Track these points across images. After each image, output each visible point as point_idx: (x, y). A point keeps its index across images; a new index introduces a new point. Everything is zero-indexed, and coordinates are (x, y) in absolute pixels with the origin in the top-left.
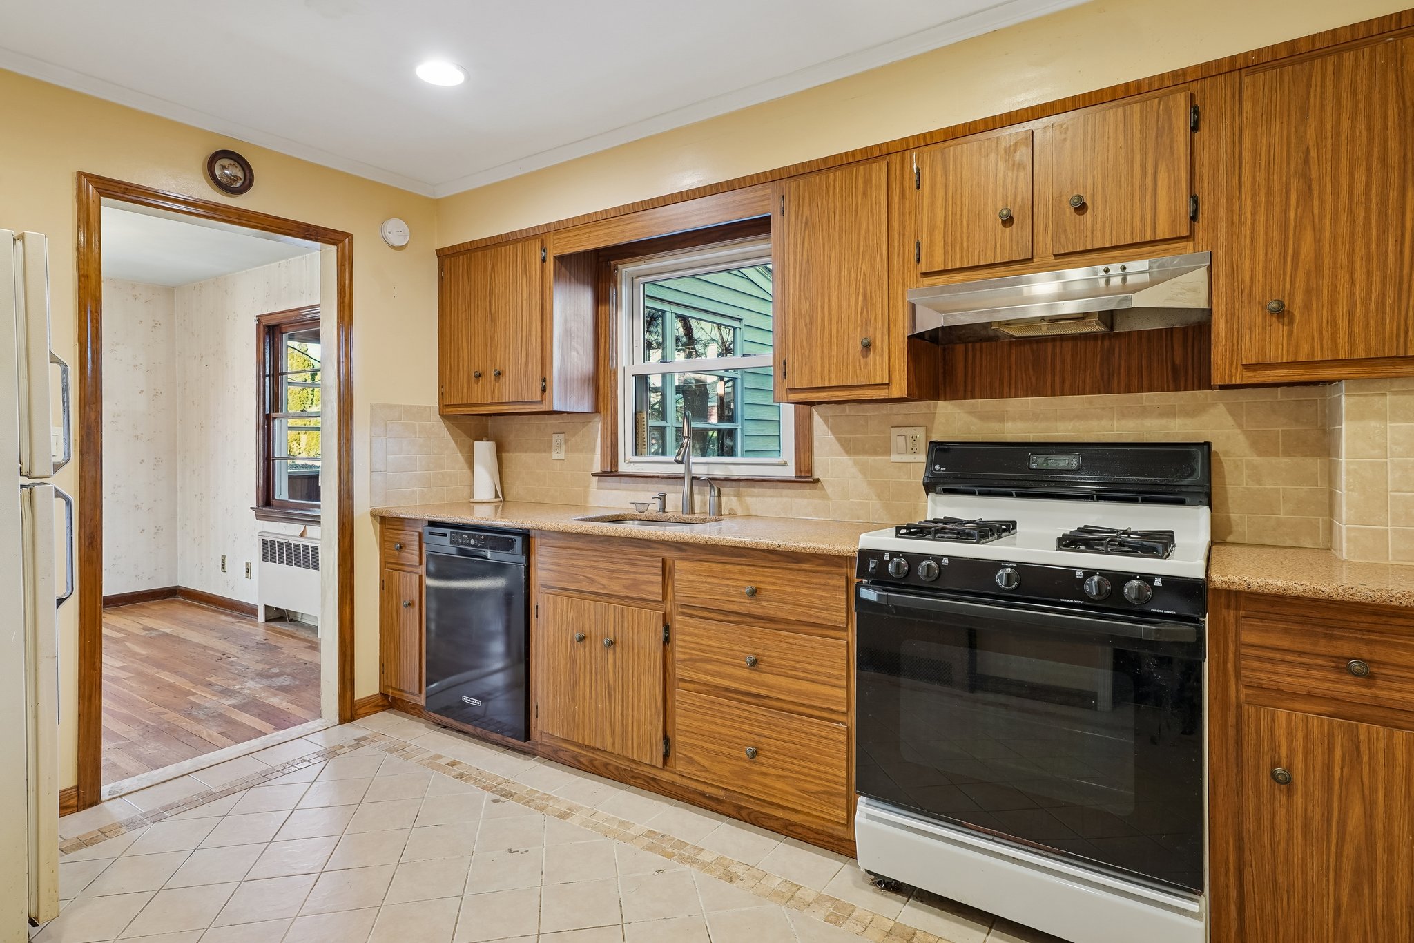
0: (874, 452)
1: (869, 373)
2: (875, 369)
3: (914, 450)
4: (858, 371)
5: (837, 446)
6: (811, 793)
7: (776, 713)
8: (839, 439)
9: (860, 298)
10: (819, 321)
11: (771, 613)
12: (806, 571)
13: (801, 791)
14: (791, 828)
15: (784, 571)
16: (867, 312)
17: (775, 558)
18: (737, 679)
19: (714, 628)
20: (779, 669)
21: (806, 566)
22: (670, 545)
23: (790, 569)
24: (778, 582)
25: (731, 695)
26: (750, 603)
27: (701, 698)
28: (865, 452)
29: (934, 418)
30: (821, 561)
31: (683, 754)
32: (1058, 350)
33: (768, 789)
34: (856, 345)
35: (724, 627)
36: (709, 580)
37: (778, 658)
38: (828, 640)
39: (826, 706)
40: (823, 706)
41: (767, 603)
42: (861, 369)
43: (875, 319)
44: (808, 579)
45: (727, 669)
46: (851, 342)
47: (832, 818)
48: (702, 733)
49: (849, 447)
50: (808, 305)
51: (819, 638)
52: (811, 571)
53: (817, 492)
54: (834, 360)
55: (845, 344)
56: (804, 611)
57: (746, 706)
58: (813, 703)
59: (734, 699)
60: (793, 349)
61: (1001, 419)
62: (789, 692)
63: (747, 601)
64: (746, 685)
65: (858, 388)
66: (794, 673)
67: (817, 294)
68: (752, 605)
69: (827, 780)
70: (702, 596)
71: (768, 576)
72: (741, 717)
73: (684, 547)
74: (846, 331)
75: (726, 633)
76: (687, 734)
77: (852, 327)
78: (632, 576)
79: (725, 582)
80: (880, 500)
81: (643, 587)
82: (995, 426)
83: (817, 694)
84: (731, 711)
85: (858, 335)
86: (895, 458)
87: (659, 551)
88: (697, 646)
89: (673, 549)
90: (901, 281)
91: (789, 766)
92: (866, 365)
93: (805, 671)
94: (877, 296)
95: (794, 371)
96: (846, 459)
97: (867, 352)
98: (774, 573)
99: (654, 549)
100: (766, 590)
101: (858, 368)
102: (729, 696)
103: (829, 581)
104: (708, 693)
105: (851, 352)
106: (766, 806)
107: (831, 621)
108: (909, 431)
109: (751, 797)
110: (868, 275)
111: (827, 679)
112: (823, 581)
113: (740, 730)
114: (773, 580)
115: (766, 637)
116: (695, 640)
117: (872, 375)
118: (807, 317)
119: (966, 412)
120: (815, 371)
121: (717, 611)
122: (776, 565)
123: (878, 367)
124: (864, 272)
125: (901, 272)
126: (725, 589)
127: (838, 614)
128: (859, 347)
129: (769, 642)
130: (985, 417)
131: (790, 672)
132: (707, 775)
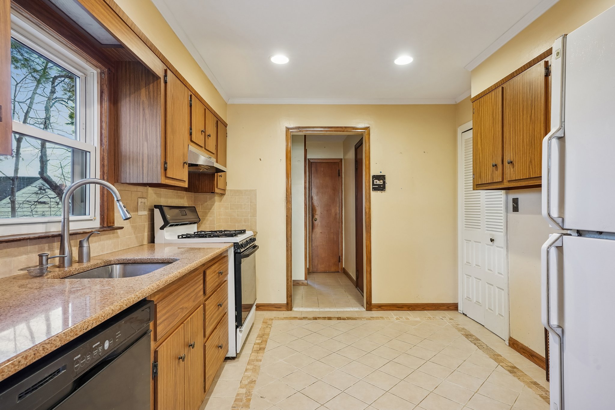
0: (133, 211)
3: (144, 209)
4: (182, 174)
9: (183, 142)
16: (184, 149)
27: (210, 339)
29: (148, 195)
31: (207, 378)
35: (214, 296)
36: (212, 275)
37: (221, 298)
43: (185, 153)
48: (211, 357)
53: (115, 235)
60: (169, 157)
64: (217, 318)
70: (211, 285)
76: (208, 365)
78: (195, 291)
79: (215, 273)
80: (135, 235)
85: (182, 158)
86: (139, 213)
88: (210, 313)
93: (224, 298)
94: (186, 144)
95: (169, 168)
97: (184, 166)
101: (182, 172)
105: (181, 165)
108: (143, 200)
113: (217, 341)
117: (184, 176)
118: (172, 143)
119: (154, 193)
123: (185, 174)
124: (183, 131)
126: (215, 277)
128: (183, 163)
129: (220, 293)
130: (158, 195)
132: (212, 377)
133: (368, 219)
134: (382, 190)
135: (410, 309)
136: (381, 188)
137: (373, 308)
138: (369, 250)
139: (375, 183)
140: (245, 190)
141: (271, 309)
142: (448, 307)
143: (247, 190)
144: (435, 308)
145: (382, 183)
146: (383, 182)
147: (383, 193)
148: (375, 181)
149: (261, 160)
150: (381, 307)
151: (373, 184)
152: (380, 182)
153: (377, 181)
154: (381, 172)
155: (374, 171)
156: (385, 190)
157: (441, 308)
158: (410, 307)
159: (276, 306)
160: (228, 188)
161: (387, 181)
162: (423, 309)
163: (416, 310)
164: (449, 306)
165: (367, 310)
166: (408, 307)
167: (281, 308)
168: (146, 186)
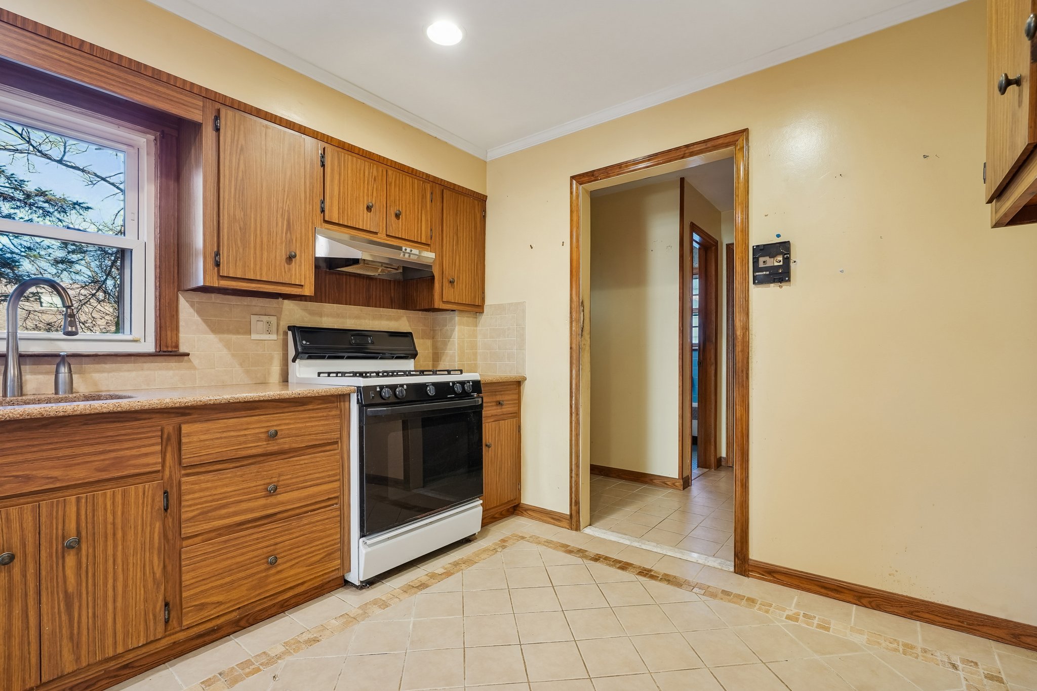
0: (237, 332)
1: (291, 276)
2: (295, 274)
3: (269, 331)
4: (283, 273)
5: (203, 326)
6: (318, 561)
7: (290, 521)
8: (206, 321)
9: (285, 222)
10: (252, 229)
11: (286, 446)
12: (309, 410)
13: (309, 566)
14: (286, 604)
15: (297, 413)
16: (291, 234)
17: (284, 405)
18: (254, 510)
19: (229, 475)
20: (292, 487)
21: (310, 407)
22: (168, 413)
23: (298, 411)
24: (292, 422)
25: (244, 527)
26: (267, 444)
27: (215, 543)
28: (229, 332)
29: (282, 311)
30: (320, 401)
31: (192, 606)
32: (348, 280)
33: (283, 581)
34: (282, 254)
35: (239, 472)
36: (225, 435)
37: (291, 478)
38: (328, 453)
39: (327, 497)
40: (325, 498)
41: (282, 440)
42: (285, 272)
43: (296, 240)
44: (315, 415)
45: (244, 506)
46: (278, 251)
47: (331, 570)
48: (216, 573)
49: (215, 328)
50: (242, 213)
51: (322, 454)
52: (313, 410)
53: (183, 364)
54: (265, 261)
55: (274, 251)
56: (312, 438)
57: (263, 528)
58: (317, 500)
59: (247, 529)
60: (228, 245)
61: (321, 315)
62: (300, 500)
63: (265, 443)
64: (263, 511)
65: (281, 285)
66: (303, 485)
67: (251, 208)
68: (269, 446)
69: (327, 547)
70: (217, 451)
71: (283, 419)
72: (257, 539)
73: (188, 411)
74: (274, 242)
75: (241, 476)
76: (197, 585)
77: (279, 241)
78: (113, 455)
79: (242, 433)
80: (242, 367)
81: (132, 462)
82: (317, 319)
83: (320, 492)
84: (248, 539)
85: (284, 248)
86: (254, 336)
87: (153, 420)
88: (210, 498)
89: (173, 415)
90: (311, 221)
91: (300, 554)
92: (290, 270)
93: (312, 480)
94: (298, 225)
95: (228, 263)
96: (212, 337)
97: (290, 261)
98: (288, 416)
99: (144, 419)
100: (282, 430)
101: (283, 270)
102: (243, 528)
103: (329, 413)
104: (220, 535)
105: (278, 258)
106: (278, 597)
107: (330, 439)
108: (265, 318)
109: (265, 598)
110: (291, 209)
111: (327, 479)
112: (325, 414)
113: (258, 549)
114: (287, 421)
115: (280, 466)
116: (208, 493)
117: (293, 277)
118: (242, 223)
119: (302, 309)
120: (248, 266)
121: (229, 461)
122: (286, 410)
123: (297, 273)
124: (288, 205)
125: (311, 215)
126: (242, 439)
127: (335, 433)
128: (284, 257)
129: (283, 470)
130: (312, 313)
131: (300, 485)
132: (222, 607)
133: (740, 353)
134: (781, 280)
135: (865, 601)
136: (781, 275)
137: (752, 571)
138: (742, 428)
139: (761, 265)
140: (509, 304)
141: (545, 519)
142: (1016, 636)
143: (512, 303)
144: (960, 624)
145: (781, 263)
146: (784, 259)
147: (785, 287)
148: (761, 260)
149: (532, 248)
150: (772, 574)
151: (756, 268)
152: (777, 261)
153: (767, 259)
154: (778, 236)
155: (759, 235)
156: (789, 280)
157: (985, 629)
158: (865, 597)
159: (553, 516)
160: (488, 302)
161: (795, 255)
162: (911, 613)
163: (886, 612)
164: (1018, 632)
165: (735, 572)
166: (856, 594)
167: (562, 521)
168: (278, 298)
